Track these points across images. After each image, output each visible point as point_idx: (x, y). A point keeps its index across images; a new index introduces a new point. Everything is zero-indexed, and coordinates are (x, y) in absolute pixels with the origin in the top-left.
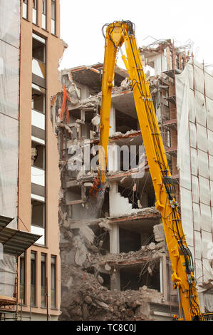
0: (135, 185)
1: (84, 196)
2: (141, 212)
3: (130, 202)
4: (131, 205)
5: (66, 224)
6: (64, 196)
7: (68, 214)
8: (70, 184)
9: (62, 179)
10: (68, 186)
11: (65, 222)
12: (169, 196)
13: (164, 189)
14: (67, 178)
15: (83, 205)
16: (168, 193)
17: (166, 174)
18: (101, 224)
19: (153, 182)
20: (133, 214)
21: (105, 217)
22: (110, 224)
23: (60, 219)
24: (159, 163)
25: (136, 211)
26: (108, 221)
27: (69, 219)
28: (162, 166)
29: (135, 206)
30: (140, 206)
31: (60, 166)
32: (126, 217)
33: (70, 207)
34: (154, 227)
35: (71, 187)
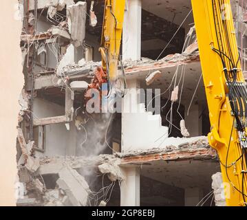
0: (176, 89)
1: (69, 108)
2: (186, 145)
3: (164, 123)
4: (166, 129)
5: (32, 165)
6: (30, 107)
7: (36, 144)
8: (42, 82)
9: (27, 71)
10: (38, 87)
11: (30, 160)
12: (238, 121)
13: (227, 107)
14: (36, 70)
15: (68, 126)
16: (236, 116)
17: (235, 77)
18: (104, 168)
19: (207, 90)
20: (170, 149)
21: (111, 153)
22: (121, 166)
23: (20, 153)
24: (221, 54)
25: (176, 142)
26: (119, 161)
27: (37, 154)
28: (227, 60)
29: (175, 133)
30: (184, 131)
31: (22, 44)
32: (154, 153)
33: (40, 129)
34: (214, 177)
35: (43, 88)
